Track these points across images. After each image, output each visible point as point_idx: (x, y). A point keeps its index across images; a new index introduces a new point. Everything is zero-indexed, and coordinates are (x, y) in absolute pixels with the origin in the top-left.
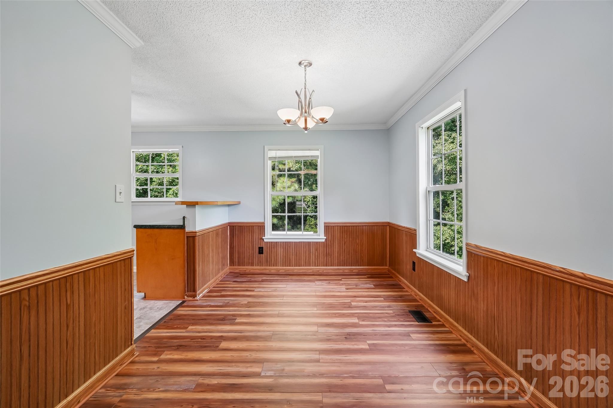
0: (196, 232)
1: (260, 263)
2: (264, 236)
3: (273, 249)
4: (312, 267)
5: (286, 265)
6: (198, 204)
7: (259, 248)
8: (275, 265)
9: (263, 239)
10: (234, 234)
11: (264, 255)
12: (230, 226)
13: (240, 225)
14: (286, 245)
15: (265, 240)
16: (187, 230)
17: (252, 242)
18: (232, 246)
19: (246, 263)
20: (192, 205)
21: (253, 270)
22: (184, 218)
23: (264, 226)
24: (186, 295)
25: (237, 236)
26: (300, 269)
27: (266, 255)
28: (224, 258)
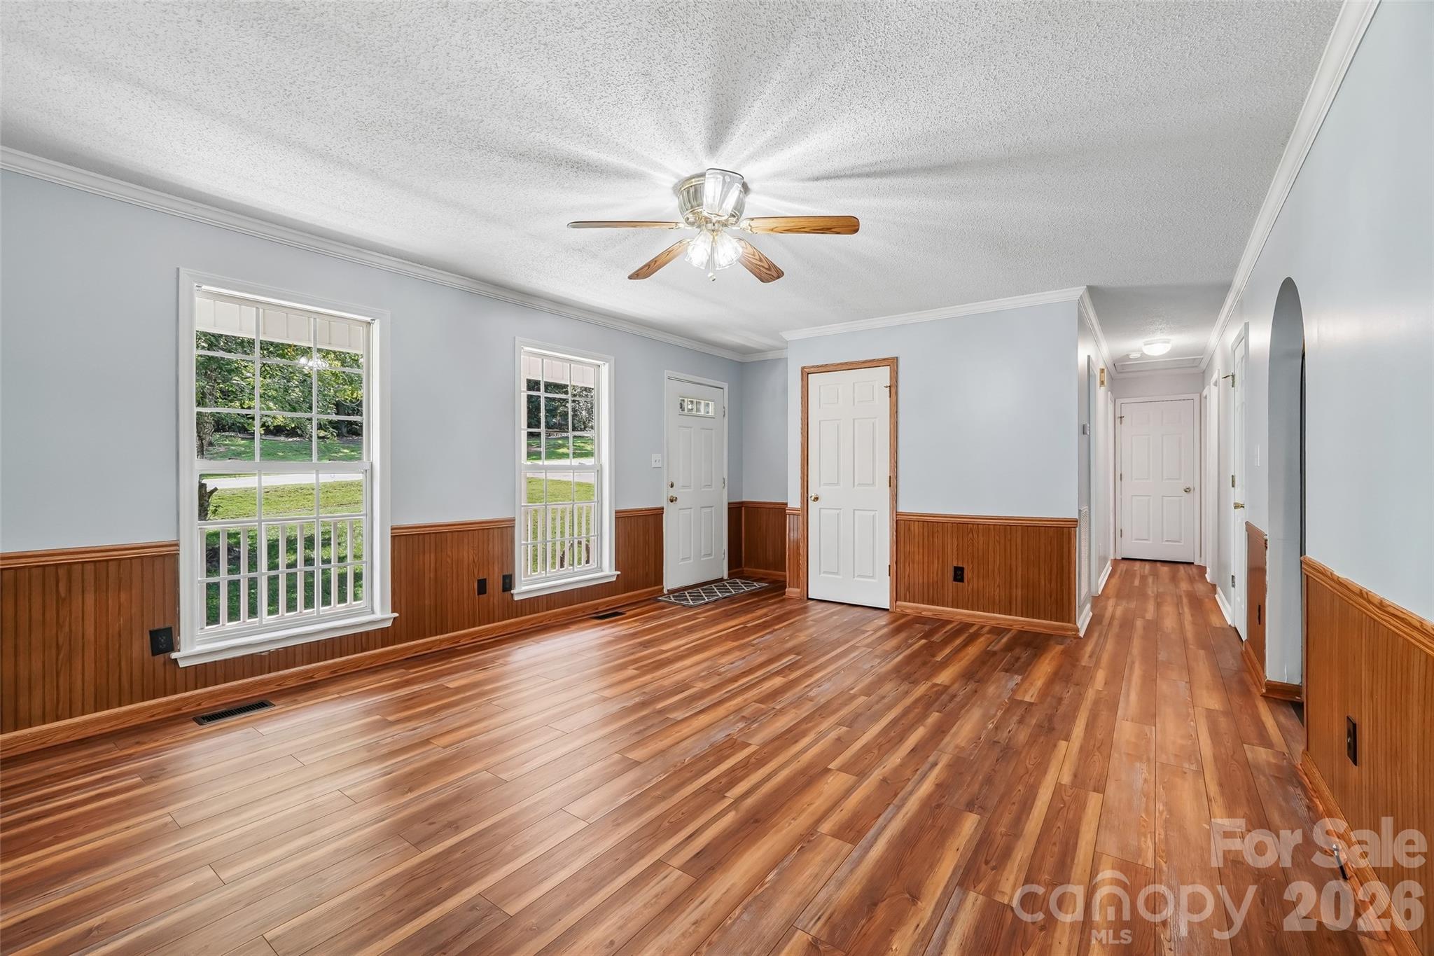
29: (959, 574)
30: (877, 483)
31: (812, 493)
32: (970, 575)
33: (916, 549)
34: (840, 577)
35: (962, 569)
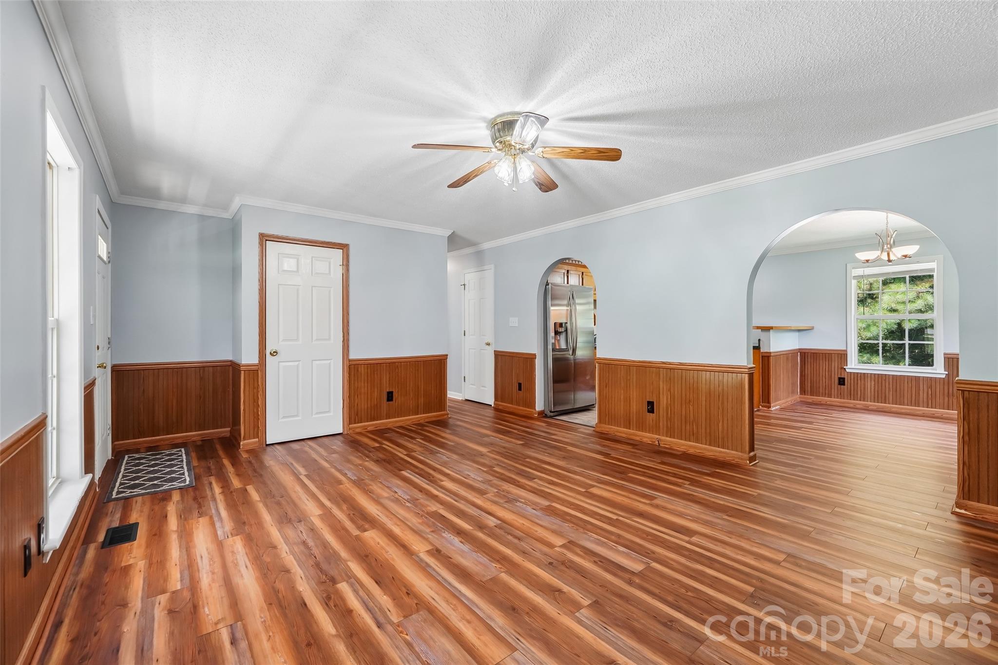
0: (771, 353)
1: (840, 395)
2: (845, 365)
3: (859, 381)
4: (922, 408)
5: (880, 401)
6: (772, 329)
7: (840, 379)
8: (862, 399)
9: (845, 369)
10: (806, 362)
11: (845, 387)
12: (800, 353)
13: (813, 351)
14: (880, 379)
15: (848, 370)
16: (762, 350)
17: (830, 371)
18: (803, 374)
19: (821, 393)
20: (767, 329)
21: (831, 401)
22: (759, 340)
23: (847, 354)
24: (761, 405)
25: (809, 364)
26: (902, 408)
27: (849, 387)
28: (794, 384)
29: (390, 396)
30: (332, 338)
31: (269, 349)
32: (396, 396)
33: (363, 384)
34: (300, 418)
35: (392, 393)
